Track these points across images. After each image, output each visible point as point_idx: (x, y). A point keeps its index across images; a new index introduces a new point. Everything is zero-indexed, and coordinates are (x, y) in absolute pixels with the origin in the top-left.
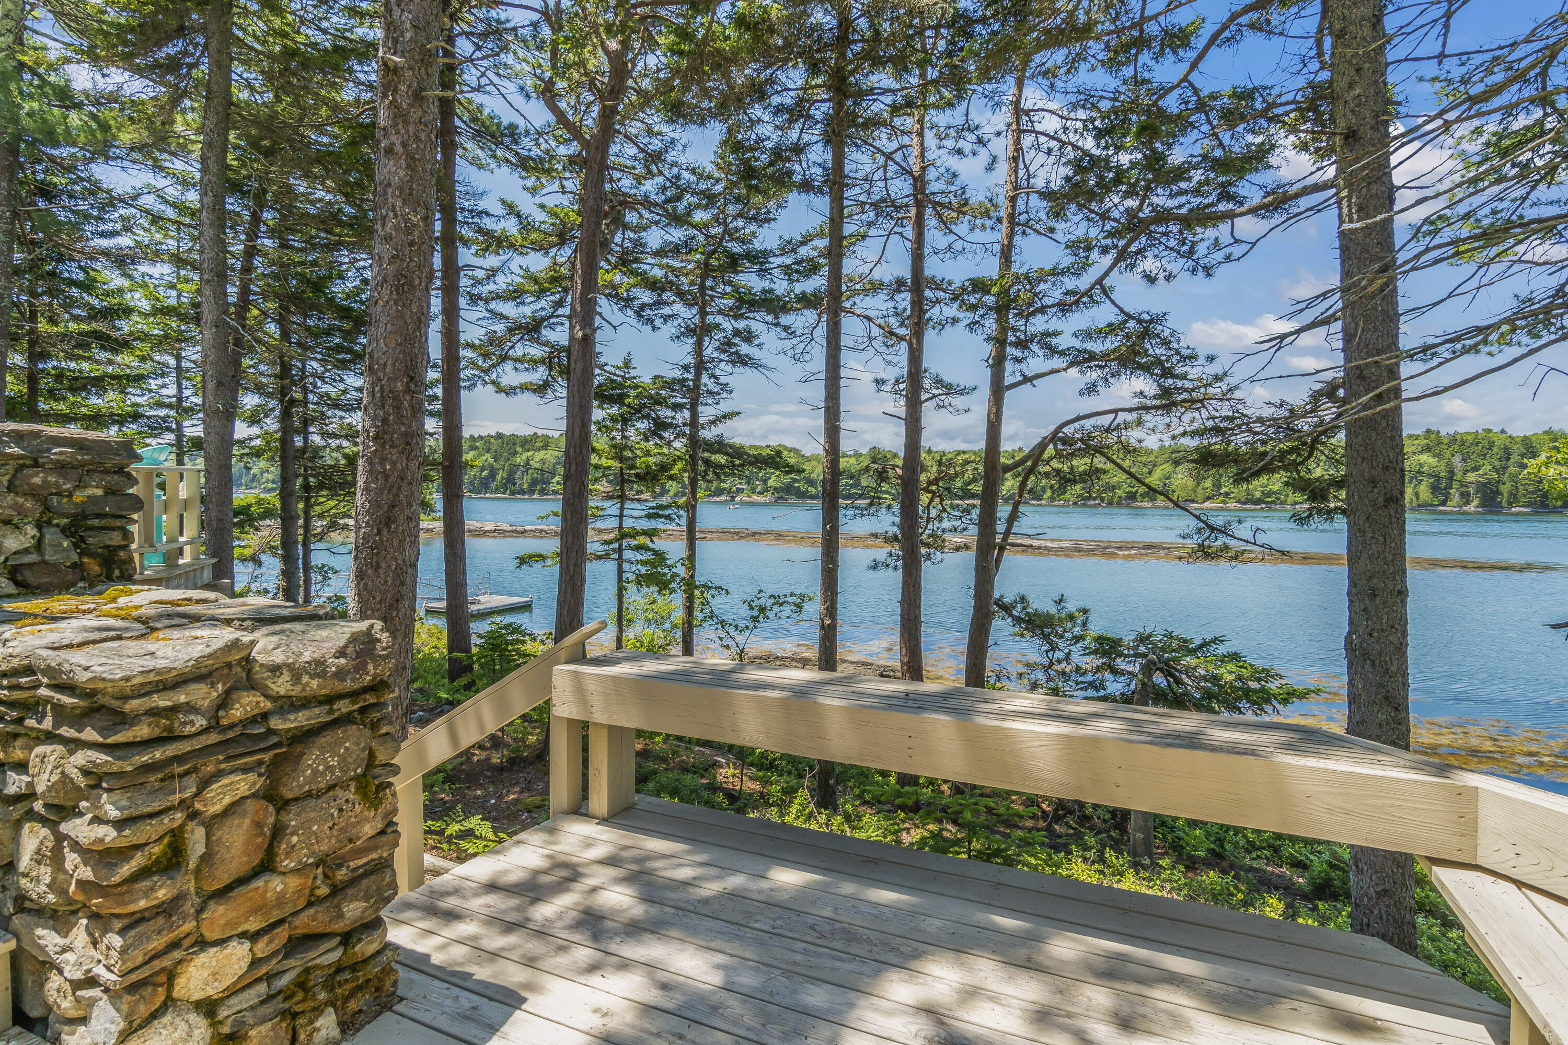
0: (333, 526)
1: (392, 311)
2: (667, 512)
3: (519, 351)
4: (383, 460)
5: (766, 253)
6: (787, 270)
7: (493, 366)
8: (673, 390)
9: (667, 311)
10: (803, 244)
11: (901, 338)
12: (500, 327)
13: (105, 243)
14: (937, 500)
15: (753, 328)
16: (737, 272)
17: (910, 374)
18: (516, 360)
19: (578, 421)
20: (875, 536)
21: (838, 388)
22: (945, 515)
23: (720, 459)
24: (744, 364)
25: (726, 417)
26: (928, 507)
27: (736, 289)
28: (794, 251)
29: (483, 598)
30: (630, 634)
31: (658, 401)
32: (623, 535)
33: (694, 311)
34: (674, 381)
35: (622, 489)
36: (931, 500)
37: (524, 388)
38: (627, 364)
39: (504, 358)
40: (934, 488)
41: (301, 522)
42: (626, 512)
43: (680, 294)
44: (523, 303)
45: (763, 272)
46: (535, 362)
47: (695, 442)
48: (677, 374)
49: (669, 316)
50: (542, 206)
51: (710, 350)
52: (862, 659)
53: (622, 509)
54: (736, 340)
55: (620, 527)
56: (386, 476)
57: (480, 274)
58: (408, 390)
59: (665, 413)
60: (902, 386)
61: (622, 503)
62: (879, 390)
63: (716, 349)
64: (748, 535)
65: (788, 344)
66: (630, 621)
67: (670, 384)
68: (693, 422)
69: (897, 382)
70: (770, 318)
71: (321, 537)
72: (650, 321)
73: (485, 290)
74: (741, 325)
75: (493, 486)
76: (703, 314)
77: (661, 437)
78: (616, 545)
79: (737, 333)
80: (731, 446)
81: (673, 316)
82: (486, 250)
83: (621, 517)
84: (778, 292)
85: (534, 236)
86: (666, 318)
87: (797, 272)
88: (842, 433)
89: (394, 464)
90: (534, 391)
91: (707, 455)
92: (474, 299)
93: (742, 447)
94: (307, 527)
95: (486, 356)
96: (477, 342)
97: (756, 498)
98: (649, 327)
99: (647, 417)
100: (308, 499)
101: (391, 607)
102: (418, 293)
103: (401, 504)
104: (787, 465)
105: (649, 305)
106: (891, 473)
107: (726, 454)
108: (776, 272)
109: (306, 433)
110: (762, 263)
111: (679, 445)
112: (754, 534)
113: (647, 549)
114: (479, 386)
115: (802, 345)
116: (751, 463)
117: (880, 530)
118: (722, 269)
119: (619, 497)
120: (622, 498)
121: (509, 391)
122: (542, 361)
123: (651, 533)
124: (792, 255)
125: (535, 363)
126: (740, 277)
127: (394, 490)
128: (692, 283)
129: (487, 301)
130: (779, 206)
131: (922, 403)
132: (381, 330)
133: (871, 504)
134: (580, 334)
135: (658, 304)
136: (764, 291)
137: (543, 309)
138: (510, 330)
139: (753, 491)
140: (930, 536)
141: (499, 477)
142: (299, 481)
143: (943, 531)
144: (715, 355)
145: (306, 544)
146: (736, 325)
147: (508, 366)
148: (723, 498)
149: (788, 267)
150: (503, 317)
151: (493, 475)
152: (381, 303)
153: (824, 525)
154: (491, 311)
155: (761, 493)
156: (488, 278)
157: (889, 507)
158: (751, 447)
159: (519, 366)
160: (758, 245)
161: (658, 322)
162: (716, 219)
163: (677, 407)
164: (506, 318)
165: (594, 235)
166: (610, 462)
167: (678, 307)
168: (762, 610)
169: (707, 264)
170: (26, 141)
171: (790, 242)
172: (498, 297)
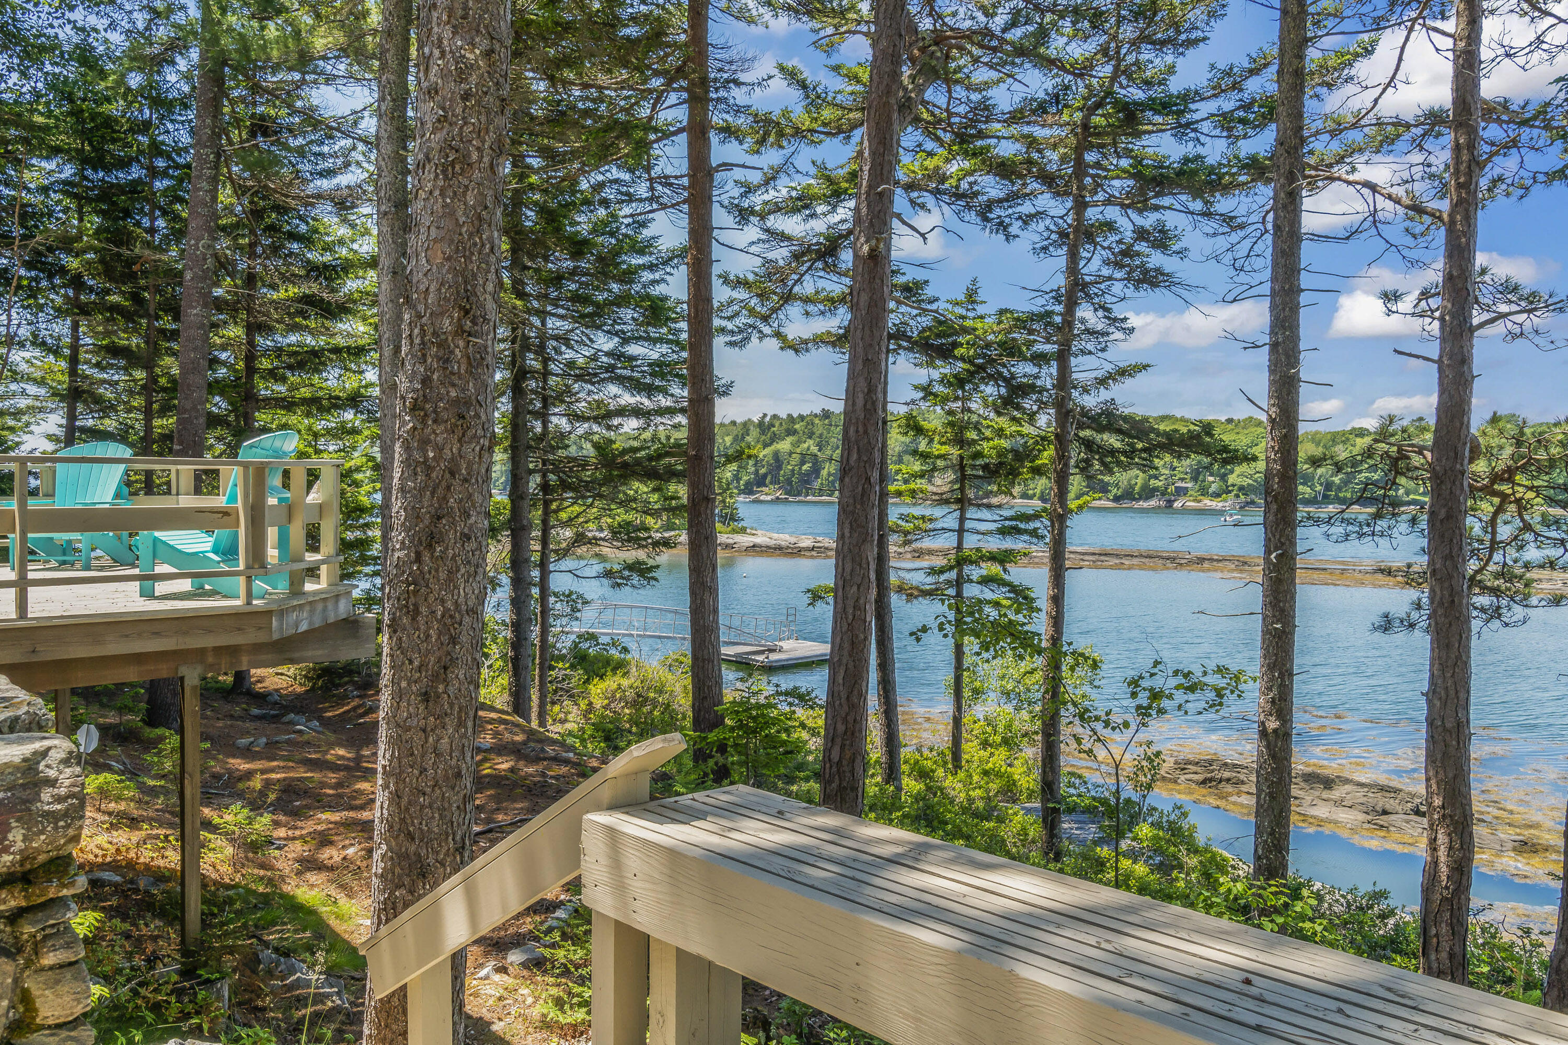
0: (580, 539)
1: (438, 207)
2: (1032, 525)
3: (808, 287)
4: (424, 443)
5: (1188, 97)
6: (1226, 121)
7: (775, 310)
8: (1031, 332)
9: (1026, 208)
10: (1253, 72)
11: (1436, 216)
12: (781, 254)
13: (325, 184)
14: (1513, 507)
15: (1169, 225)
16: (1138, 135)
17: (1449, 278)
18: (807, 300)
19: (862, 384)
20: (1388, 572)
21: (1295, 308)
22: (1529, 536)
23: (1113, 441)
24: (1154, 285)
25: (1123, 373)
26: (1493, 522)
27: (1138, 161)
28: (1236, 86)
29: (785, 645)
30: (979, 711)
31: (1011, 350)
32: (961, 562)
33: (1069, 204)
34: (1033, 317)
35: (962, 489)
36: (1499, 510)
37: (819, 340)
38: (971, 297)
39: (788, 298)
40: (1505, 488)
41: (537, 533)
42: (968, 525)
43: (1048, 179)
44: (813, 215)
45: (1183, 129)
46: (832, 300)
47: (1064, 413)
48: (1037, 305)
49: (1031, 216)
50: (836, 69)
51: (1095, 263)
52: (1383, 779)
53: (962, 520)
54: (1141, 247)
55: (959, 547)
56: (429, 469)
57: (755, 177)
58: (460, 331)
59: (1023, 370)
60: (1434, 303)
61: (962, 511)
62: (1390, 312)
63: (1107, 262)
64: (1190, 562)
65: (1222, 243)
66: (977, 692)
67: (1023, 323)
68: (1064, 381)
69: (1425, 295)
70: (1198, 205)
71: (564, 554)
72: (1002, 227)
73: (757, 200)
74: (1149, 220)
75: (817, 484)
76: (1081, 205)
77: (1018, 407)
78: (953, 575)
79: (1141, 234)
80: (1125, 419)
81: (1039, 215)
82: (762, 142)
83: (961, 531)
84: (1211, 161)
85: (827, 113)
86: (1026, 220)
87: (1242, 121)
88: (1303, 389)
89: (439, 449)
90: (834, 344)
91: (1086, 433)
92: (744, 215)
93: (1146, 420)
94: (545, 541)
95: (763, 296)
96: (751, 277)
97: (1208, 503)
98: (1001, 237)
99: (996, 378)
100: (547, 504)
101: (435, 677)
102: (477, 175)
103: (450, 513)
104: (1225, 449)
105: (1000, 201)
106: (1416, 460)
107: (1119, 431)
108: (1206, 127)
109: (543, 416)
110: (1180, 113)
111: (1045, 420)
112: (1201, 560)
113: (1002, 583)
114: (755, 339)
115: (1247, 244)
116: (1164, 447)
117: (1397, 561)
118: (1114, 131)
119: (958, 501)
120: (962, 502)
121: (798, 347)
122: (842, 300)
123: (1003, 558)
124: (1235, 95)
125: (833, 302)
126: (1146, 140)
127: (440, 491)
128: (1063, 159)
129: (763, 217)
130: (1212, 15)
131: (1472, 330)
132: (423, 237)
133: (1378, 516)
134: (866, 248)
135: (1012, 198)
136: (1186, 160)
137: (843, 221)
138: (796, 257)
139: (1204, 492)
140: (1497, 575)
141: (824, 473)
142: (537, 479)
143: (1527, 566)
144: (1106, 272)
145: (543, 565)
146: (1139, 221)
147: (794, 310)
148: (1153, 503)
149: (1224, 115)
150: (784, 237)
151: (816, 470)
152: (422, 194)
153: (1268, 552)
154: (767, 230)
155: (1217, 495)
156: (767, 183)
157: (1413, 521)
158: (1164, 418)
159: (811, 308)
160: (1175, 85)
161: (1015, 229)
162: (1104, 51)
163: (1040, 359)
164: (789, 238)
165: (888, 93)
166: (944, 449)
167: (1046, 201)
168: (1156, 695)
169: (1085, 126)
170: (230, 66)
171: (1228, 73)
172: (777, 208)
